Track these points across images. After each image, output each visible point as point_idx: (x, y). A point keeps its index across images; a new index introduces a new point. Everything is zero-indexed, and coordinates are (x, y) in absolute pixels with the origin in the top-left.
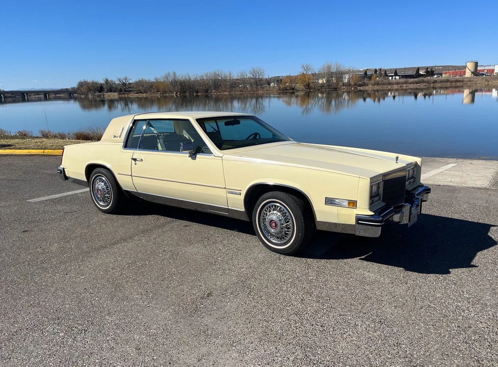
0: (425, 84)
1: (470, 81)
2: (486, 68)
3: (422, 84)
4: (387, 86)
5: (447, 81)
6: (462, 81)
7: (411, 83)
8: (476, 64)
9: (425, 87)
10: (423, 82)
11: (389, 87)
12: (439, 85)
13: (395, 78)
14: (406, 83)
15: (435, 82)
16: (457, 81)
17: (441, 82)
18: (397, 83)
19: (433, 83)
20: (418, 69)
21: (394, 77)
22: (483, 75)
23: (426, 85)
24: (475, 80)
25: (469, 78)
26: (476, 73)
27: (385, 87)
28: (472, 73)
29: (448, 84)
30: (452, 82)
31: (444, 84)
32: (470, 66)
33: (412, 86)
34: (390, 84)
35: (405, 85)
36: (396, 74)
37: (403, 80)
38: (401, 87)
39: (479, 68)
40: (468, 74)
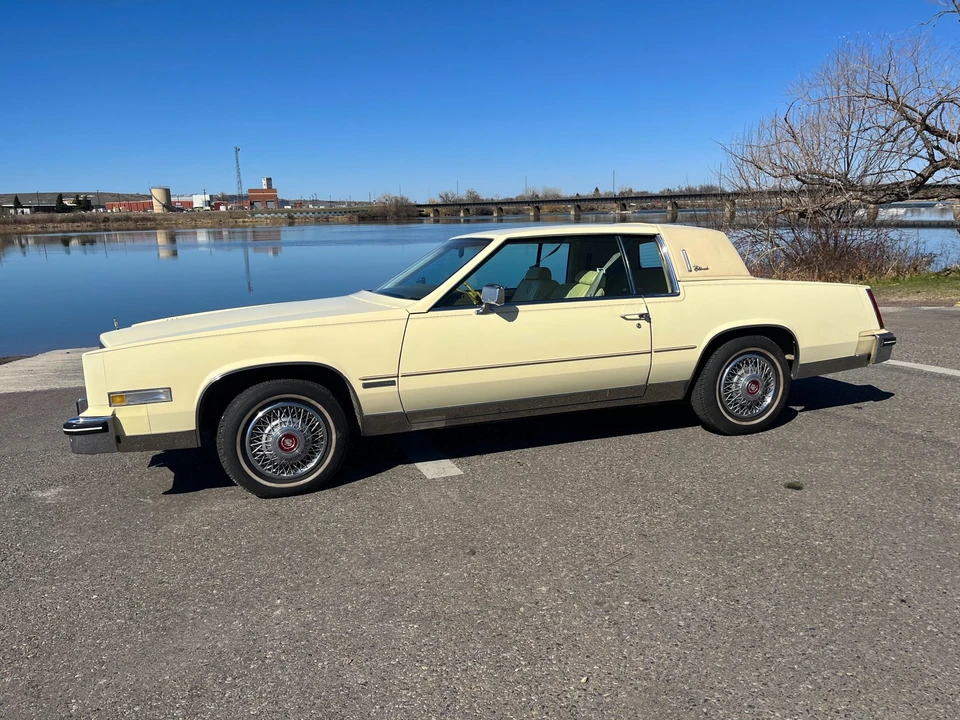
0: (89, 223)
1: (166, 220)
2: (181, 199)
3: (85, 225)
4: (14, 226)
5: (127, 219)
6: (154, 220)
7: (62, 221)
8: (167, 192)
9: (90, 229)
10: (83, 219)
11: (19, 228)
12: (116, 225)
13: (23, 212)
14: (52, 221)
15: (106, 220)
16: (144, 219)
17: (117, 220)
18: (32, 221)
19: (104, 221)
20: (60, 197)
21: (19, 210)
22: (182, 210)
23: (91, 226)
24: (174, 218)
25: (162, 215)
26: (169, 206)
27: (10, 228)
28: (164, 206)
29: (131, 224)
30: (137, 220)
31: (124, 224)
32: (157, 194)
33: (64, 226)
34: (17, 222)
35: (51, 225)
36: (18, 204)
37: (40, 215)
38: (42, 227)
39: (173, 199)
40: (158, 209)
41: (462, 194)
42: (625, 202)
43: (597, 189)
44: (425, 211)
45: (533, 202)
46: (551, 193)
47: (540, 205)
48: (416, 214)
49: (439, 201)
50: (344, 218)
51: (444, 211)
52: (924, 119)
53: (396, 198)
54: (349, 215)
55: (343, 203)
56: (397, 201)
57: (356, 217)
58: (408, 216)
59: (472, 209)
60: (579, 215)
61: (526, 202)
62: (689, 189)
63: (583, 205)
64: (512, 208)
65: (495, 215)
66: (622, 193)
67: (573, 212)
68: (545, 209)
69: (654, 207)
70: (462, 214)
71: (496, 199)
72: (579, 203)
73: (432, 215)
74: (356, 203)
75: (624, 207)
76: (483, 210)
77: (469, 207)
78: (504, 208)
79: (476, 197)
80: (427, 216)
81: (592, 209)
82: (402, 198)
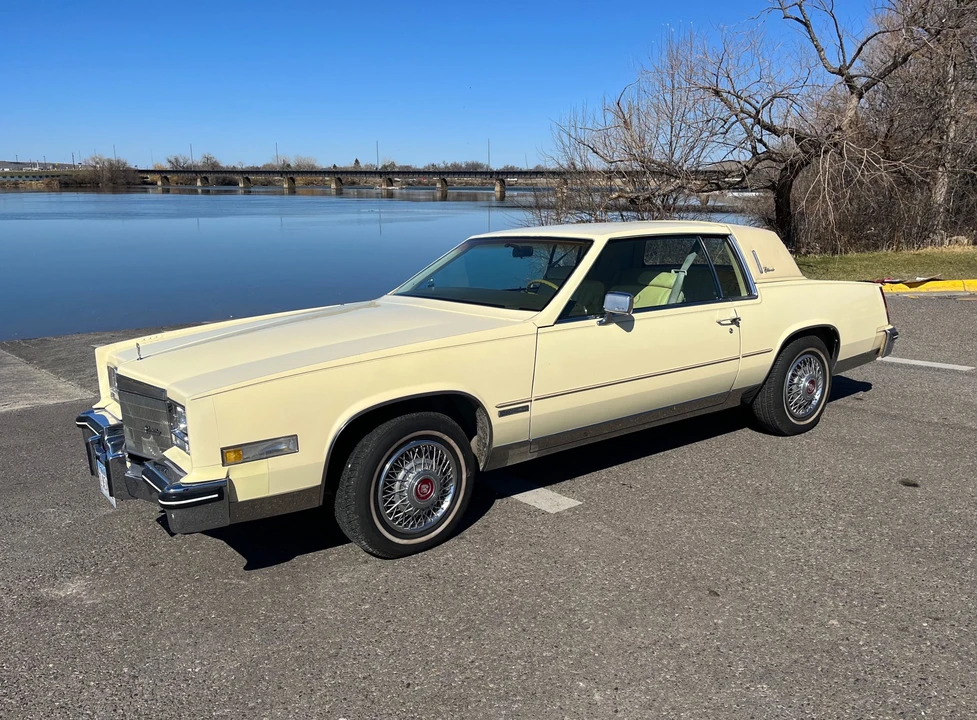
41: (196, 159)
42: (391, 176)
43: (357, 161)
44: (150, 178)
45: (287, 173)
46: (305, 163)
47: (294, 176)
48: (138, 181)
49: (168, 166)
50: (41, 184)
51: (175, 178)
52: (758, 112)
53: (109, 161)
54: (47, 180)
55: (34, 165)
56: (111, 164)
57: (56, 183)
58: (128, 183)
59: (211, 177)
60: (341, 189)
61: (278, 172)
62: (455, 165)
63: (345, 178)
64: (261, 178)
65: (241, 185)
66: (385, 167)
67: (333, 186)
68: (300, 180)
69: (420, 183)
70: (199, 184)
71: (239, 167)
72: (339, 176)
73: (159, 183)
74: (54, 166)
75: (391, 182)
76: (224, 180)
77: (208, 175)
78: (252, 177)
79: (215, 165)
80: (154, 183)
81: (354, 183)
82: (118, 161)
